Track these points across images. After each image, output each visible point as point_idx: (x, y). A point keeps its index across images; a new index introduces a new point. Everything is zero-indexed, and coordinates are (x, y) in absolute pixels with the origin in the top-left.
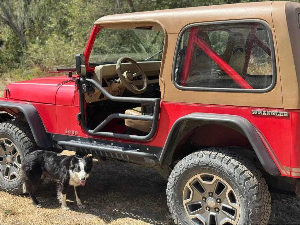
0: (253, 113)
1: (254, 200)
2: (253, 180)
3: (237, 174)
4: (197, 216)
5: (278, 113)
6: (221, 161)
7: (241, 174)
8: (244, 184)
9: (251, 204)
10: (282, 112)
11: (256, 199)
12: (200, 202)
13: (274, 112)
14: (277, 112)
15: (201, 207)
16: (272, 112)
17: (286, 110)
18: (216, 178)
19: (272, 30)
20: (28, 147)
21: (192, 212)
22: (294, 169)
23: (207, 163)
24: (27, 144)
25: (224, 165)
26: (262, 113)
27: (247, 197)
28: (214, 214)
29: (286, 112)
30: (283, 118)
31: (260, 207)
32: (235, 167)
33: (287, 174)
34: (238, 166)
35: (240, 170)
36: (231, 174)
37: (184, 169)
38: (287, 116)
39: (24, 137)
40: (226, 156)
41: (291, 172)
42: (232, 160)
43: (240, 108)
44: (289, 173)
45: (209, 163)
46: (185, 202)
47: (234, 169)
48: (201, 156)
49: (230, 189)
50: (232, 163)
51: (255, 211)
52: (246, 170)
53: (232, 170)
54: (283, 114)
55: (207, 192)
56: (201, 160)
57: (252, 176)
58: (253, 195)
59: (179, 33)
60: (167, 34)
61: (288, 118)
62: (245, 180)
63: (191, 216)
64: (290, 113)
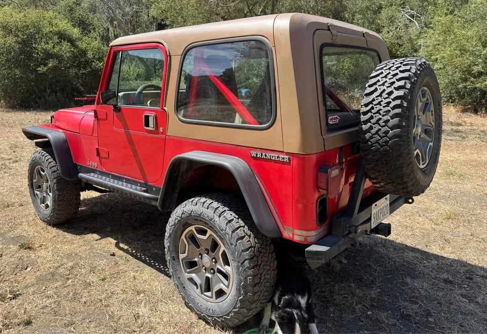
0: (252, 155)
1: (246, 266)
2: (249, 239)
3: (229, 231)
4: (193, 275)
5: (278, 157)
6: (214, 212)
7: (233, 232)
8: (236, 244)
9: (243, 271)
10: (283, 156)
11: (248, 265)
12: (196, 259)
13: (273, 155)
14: (277, 155)
15: (197, 266)
16: (272, 155)
17: (287, 154)
18: (209, 232)
19: (273, 48)
20: (56, 176)
21: (188, 270)
22: (297, 232)
23: (199, 213)
24: (55, 173)
25: (216, 218)
26: (261, 156)
27: (239, 262)
28: (210, 276)
29: (287, 157)
30: (283, 163)
31: (254, 276)
32: (227, 222)
33: (289, 236)
34: (233, 220)
35: (233, 226)
36: (222, 230)
37: (179, 218)
38: (288, 161)
39: (53, 167)
40: (221, 206)
41: (293, 234)
42: (227, 211)
43: (239, 148)
44: (291, 235)
45: (201, 213)
46: (182, 256)
47: (227, 224)
48: (195, 204)
49: (222, 248)
50: (225, 217)
51: (247, 280)
52: (242, 226)
53: (223, 226)
54: (284, 158)
55: (202, 248)
56: (194, 208)
57: (247, 235)
58: (246, 260)
59: (182, 55)
60: (170, 56)
61: (289, 163)
62: (238, 240)
63: (186, 274)
64: (291, 158)
